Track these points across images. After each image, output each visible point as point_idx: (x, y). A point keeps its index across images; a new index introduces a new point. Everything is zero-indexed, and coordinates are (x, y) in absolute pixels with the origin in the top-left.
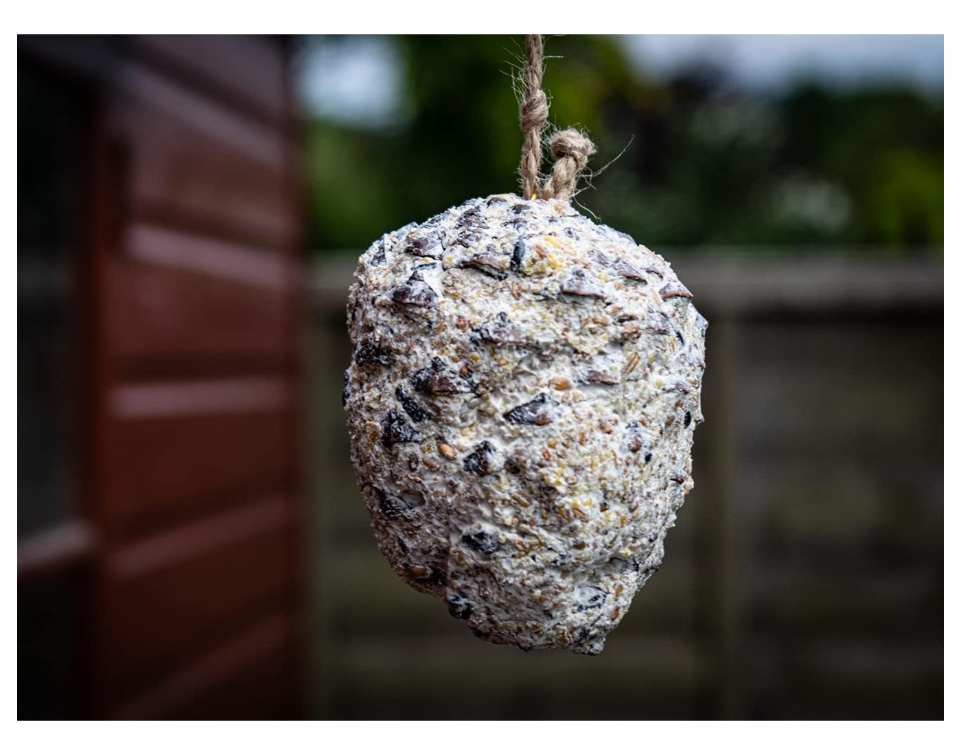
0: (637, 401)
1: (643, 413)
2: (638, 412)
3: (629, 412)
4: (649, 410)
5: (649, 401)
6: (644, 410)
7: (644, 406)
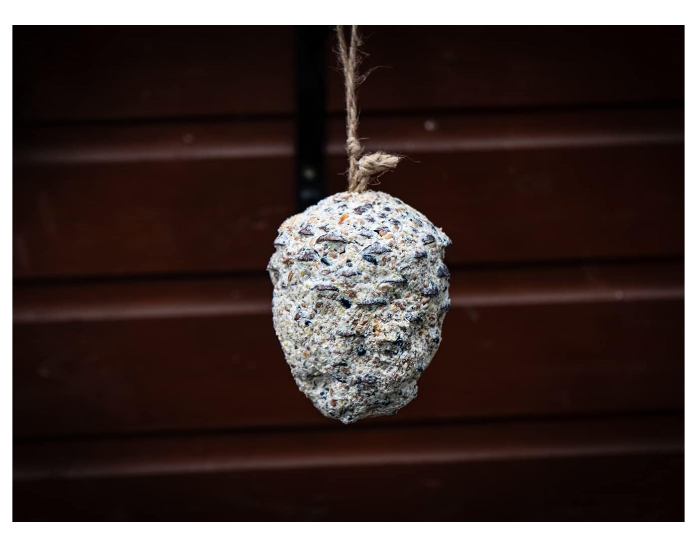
0: (299, 295)
1: (303, 301)
2: (301, 301)
3: (297, 301)
4: (305, 299)
5: (305, 295)
6: (303, 299)
7: (303, 297)
